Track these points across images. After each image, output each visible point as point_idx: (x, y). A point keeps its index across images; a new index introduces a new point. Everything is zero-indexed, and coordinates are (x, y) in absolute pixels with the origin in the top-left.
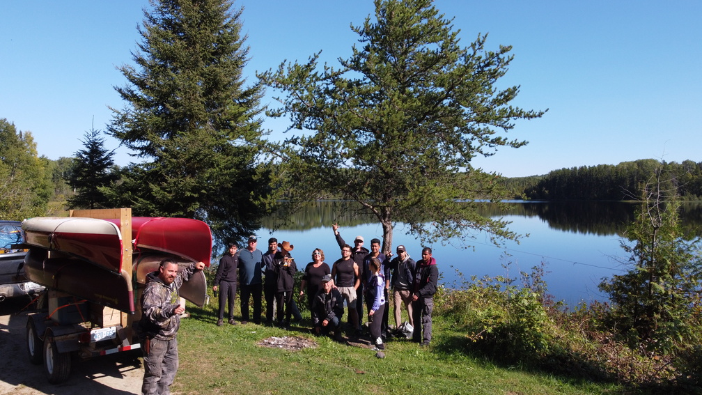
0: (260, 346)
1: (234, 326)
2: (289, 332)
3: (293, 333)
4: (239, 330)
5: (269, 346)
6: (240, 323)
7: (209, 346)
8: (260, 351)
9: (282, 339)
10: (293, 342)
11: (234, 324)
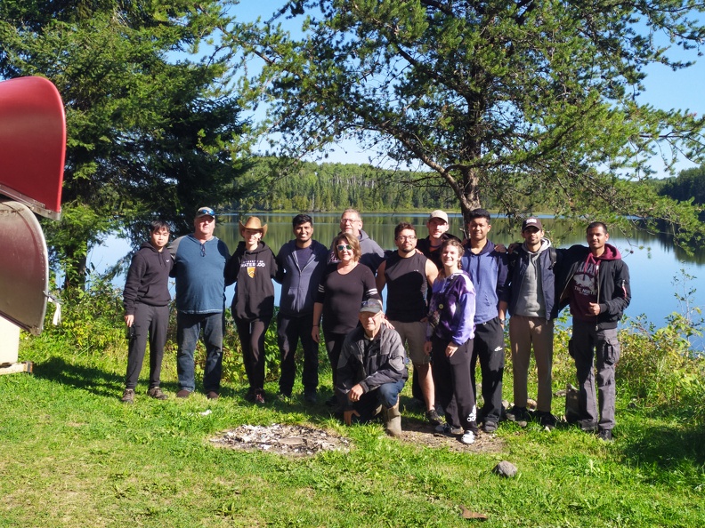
0: (217, 447)
1: (159, 402)
2: (282, 416)
3: (291, 417)
4: (169, 409)
5: (238, 446)
6: (174, 395)
7: (96, 445)
8: (217, 459)
9: (268, 431)
10: (294, 438)
11: (162, 397)
